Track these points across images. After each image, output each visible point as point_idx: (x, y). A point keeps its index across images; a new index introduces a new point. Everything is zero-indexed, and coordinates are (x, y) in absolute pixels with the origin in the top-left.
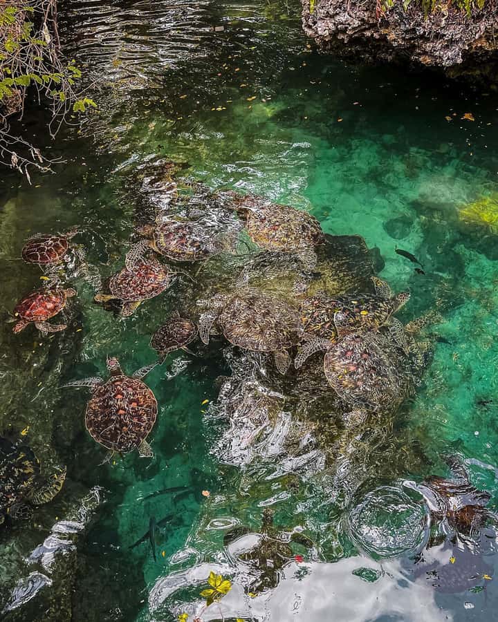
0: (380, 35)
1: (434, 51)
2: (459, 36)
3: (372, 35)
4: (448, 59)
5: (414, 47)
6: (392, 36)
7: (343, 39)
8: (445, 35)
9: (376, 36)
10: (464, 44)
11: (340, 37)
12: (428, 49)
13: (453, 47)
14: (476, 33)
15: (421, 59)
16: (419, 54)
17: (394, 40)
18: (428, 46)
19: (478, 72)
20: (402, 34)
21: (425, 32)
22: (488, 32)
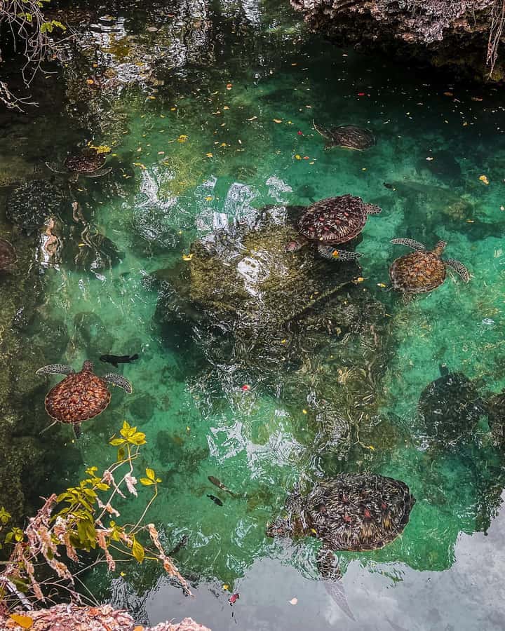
0: (365, 9)
1: (417, 27)
2: (440, 12)
3: (357, 10)
4: (430, 35)
5: (397, 23)
6: (375, 10)
7: (329, 15)
8: (426, 10)
9: (361, 11)
10: (445, 21)
11: (327, 12)
12: (410, 25)
13: (435, 24)
14: (457, 12)
15: (404, 36)
16: (402, 31)
17: (378, 14)
18: (411, 22)
19: (462, 61)
20: (386, 8)
21: (407, 6)
22: (469, 13)
